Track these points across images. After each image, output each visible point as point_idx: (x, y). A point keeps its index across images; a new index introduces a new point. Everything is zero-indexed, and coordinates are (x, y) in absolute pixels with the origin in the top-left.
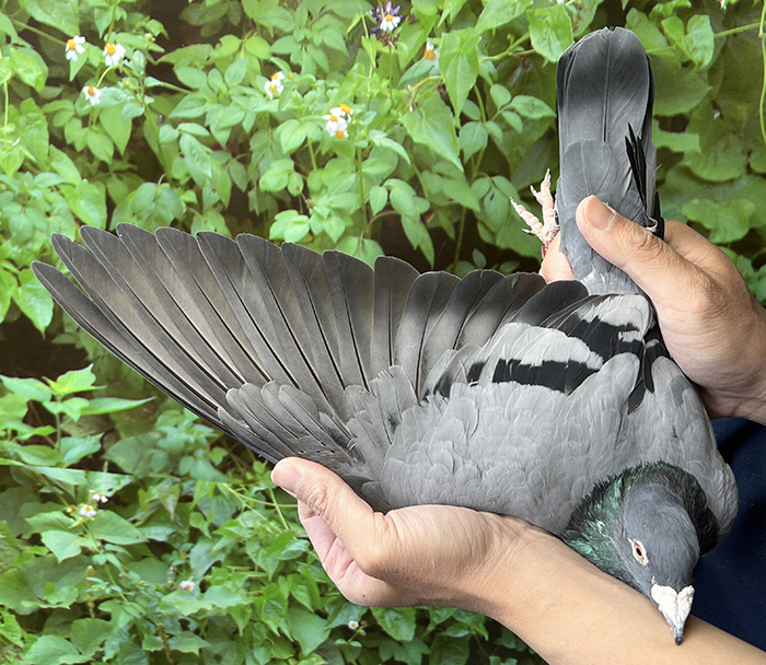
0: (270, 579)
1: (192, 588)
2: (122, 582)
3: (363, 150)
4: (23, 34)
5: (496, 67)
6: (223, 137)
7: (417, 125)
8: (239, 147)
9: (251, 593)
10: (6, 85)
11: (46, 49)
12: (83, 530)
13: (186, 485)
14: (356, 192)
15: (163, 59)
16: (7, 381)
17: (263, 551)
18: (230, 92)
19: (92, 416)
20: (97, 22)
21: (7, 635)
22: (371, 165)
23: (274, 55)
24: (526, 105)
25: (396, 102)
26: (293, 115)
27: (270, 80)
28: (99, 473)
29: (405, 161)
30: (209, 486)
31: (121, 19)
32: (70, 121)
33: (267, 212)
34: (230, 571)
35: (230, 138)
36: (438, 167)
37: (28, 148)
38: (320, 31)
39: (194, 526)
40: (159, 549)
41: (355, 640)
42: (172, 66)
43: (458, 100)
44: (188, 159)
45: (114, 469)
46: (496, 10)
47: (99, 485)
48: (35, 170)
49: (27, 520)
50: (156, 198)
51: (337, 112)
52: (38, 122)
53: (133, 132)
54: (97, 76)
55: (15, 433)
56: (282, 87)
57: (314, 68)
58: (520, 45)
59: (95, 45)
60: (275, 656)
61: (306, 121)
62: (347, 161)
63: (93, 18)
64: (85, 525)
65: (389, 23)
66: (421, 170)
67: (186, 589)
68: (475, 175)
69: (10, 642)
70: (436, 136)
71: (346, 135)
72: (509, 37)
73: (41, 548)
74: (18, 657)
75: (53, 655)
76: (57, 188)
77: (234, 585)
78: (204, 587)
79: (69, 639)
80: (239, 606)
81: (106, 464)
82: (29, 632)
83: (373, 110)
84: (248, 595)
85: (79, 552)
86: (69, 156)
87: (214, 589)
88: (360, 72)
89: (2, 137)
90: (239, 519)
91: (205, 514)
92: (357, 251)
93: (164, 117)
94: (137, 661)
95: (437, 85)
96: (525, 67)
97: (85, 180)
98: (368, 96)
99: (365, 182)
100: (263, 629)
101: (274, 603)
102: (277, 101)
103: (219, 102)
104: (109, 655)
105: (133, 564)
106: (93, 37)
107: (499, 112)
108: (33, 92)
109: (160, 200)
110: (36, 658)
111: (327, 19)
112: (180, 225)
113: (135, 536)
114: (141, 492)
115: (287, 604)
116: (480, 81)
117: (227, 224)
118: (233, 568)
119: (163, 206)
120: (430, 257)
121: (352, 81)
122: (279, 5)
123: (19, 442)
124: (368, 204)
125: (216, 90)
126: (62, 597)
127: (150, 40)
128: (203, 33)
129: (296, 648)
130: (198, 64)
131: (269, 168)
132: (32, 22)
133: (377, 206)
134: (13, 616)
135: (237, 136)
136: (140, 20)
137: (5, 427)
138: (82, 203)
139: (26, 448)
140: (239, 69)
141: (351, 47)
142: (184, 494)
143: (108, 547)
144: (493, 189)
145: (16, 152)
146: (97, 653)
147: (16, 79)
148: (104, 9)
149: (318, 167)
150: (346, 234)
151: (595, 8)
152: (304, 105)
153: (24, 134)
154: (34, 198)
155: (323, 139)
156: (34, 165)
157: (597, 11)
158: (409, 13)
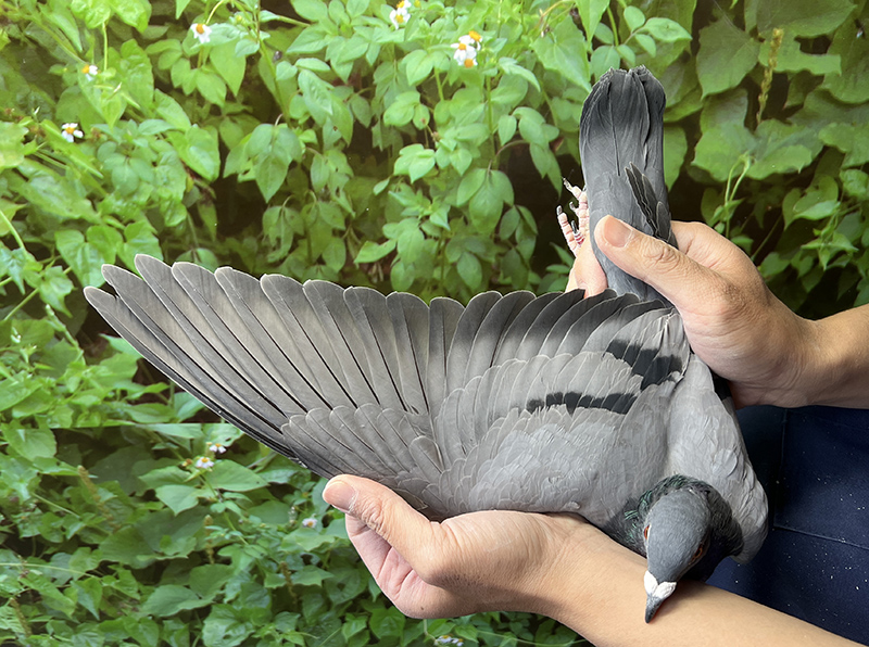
1: (314, 525)
2: (242, 527)
3: (492, 78)
6: (344, 72)
7: (548, 51)
8: (362, 81)
10: (104, 26)
12: (200, 481)
14: (484, 122)
16: (114, 341)
18: (353, 24)
21: (123, 590)
22: (500, 94)
24: (660, 27)
25: (527, 28)
26: (419, 45)
27: (396, 9)
28: (216, 425)
29: (535, 88)
32: (177, 61)
33: (391, 147)
35: (352, 72)
36: (569, 93)
37: (131, 94)
40: (279, 491)
43: (591, 24)
44: (307, 98)
47: (212, 438)
48: (139, 118)
49: (141, 478)
50: (273, 140)
51: (466, 40)
52: (142, 65)
53: (246, 72)
54: (207, 12)
55: (124, 393)
56: (409, 16)
61: (433, 51)
62: (475, 91)
64: (201, 476)
66: (551, 97)
67: (309, 526)
69: (125, 596)
70: (567, 61)
71: (475, 64)
73: (155, 503)
74: (135, 610)
75: (172, 603)
76: (164, 136)
78: (326, 522)
79: (188, 587)
82: (145, 585)
83: (504, 37)
85: (196, 503)
86: (176, 100)
87: (335, 524)
89: (101, 83)
92: (483, 184)
93: (281, 53)
94: (259, 599)
95: (569, 9)
97: (195, 126)
98: (499, 22)
99: (493, 112)
102: (403, 31)
103: (340, 35)
104: (230, 596)
105: (253, 509)
107: (632, 35)
108: (135, 33)
109: (277, 143)
110: (153, 608)
112: (298, 169)
113: (253, 480)
116: (614, 3)
117: (349, 163)
119: (280, 148)
120: (558, 185)
121: (483, 7)
123: (129, 402)
124: (496, 134)
125: (337, 22)
126: (180, 548)
131: (394, 101)
133: (505, 137)
134: (129, 571)
135: (359, 70)
137: (113, 388)
138: (192, 149)
139: (137, 407)
143: (226, 495)
145: (117, 99)
146: (218, 596)
147: (115, 19)
149: (445, 98)
150: (473, 166)
152: (431, 34)
153: (126, 79)
154: (139, 148)
155: (450, 68)
156: (138, 112)
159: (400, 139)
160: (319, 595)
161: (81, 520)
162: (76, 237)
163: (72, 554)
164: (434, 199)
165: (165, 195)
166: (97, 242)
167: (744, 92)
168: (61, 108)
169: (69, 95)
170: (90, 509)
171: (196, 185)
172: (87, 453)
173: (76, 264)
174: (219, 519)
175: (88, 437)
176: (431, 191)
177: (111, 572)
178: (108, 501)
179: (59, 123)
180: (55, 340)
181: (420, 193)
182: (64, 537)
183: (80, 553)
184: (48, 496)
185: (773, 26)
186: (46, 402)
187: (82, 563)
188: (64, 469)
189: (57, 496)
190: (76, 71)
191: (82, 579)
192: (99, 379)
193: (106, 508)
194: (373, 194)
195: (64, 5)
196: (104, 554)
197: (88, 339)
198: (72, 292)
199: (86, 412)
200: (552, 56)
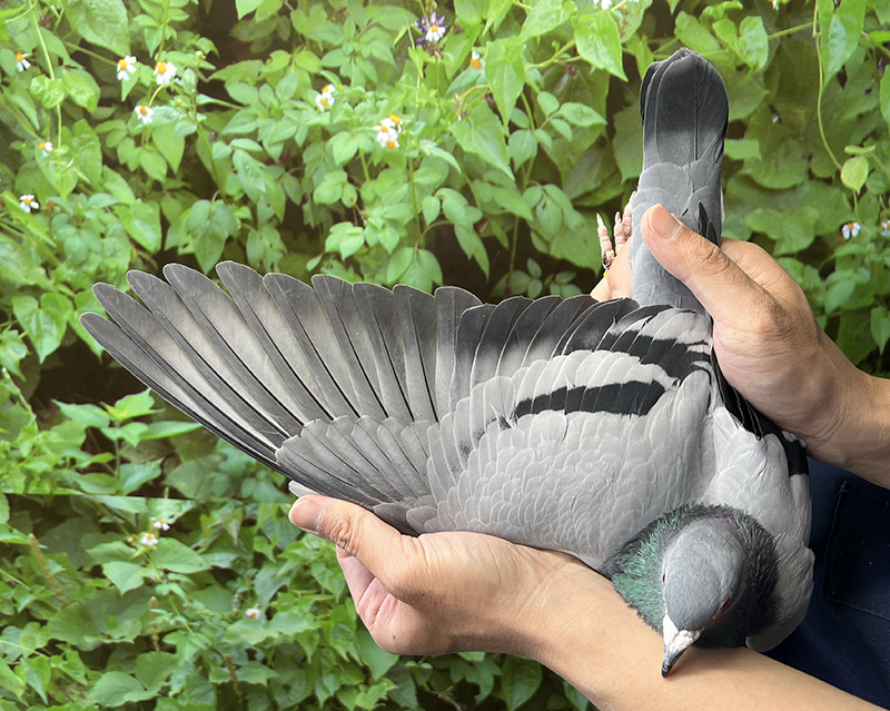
0: (337, 601)
1: (257, 617)
2: (186, 612)
3: (414, 160)
4: (75, 56)
5: (542, 74)
6: (275, 152)
7: (466, 134)
8: (292, 161)
9: (318, 617)
10: (59, 107)
11: (97, 70)
12: (145, 559)
13: (249, 508)
14: (409, 202)
15: (214, 76)
16: (65, 408)
17: (329, 573)
18: (282, 107)
19: (151, 440)
20: (147, 42)
21: (70, 673)
22: (423, 175)
23: (325, 68)
24: (575, 113)
25: (444, 112)
26: (344, 127)
27: (321, 93)
28: (159, 500)
29: (456, 171)
30: (272, 508)
31: (171, 38)
32: (123, 140)
33: (322, 225)
34: (296, 596)
35: (283, 153)
36: (489, 176)
37: (82, 170)
38: (368, 43)
39: (258, 550)
40: (223, 576)
41: (425, 661)
42: (224, 83)
43: (506, 108)
44: (241, 175)
45: (175, 494)
46: (539, 18)
47: (160, 512)
48: (89, 192)
49: (88, 551)
50: (210, 216)
51: (388, 123)
52: (91, 143)
53: (186, 150)
54: (149, 96)
55: (73, 461)
56: (333, 100)
57: (363, 80)
58: (567, 52)
59: (145, 64)
60: (345, 682)
61: (357, 133)
62: (399, 171)
63: (143, 37)
64: (146, 554)
65: (434, 34)
66: (472, 179)
67: (252, 617)
68: (526, 183)
69: (73, 680)
70: (485, 145)
71: (397, 145)
72: (554, 44)
73: (102, 580)
74: (82, 696)
75: (117, 692)
76: (111, 209)
77: (301, 610)
78: (270, 614)
79: (133, 675)
80: (306, 632)
81: (167, 490)
82: (92, 669)
83: (423, 120)
84: (315, 620)
85: (142, 583)
86: (123, 176)
87: (280, 616)
88: (408, 82)
89: (56, 159)
90: (304, 540)
91: (269, 536)
92: (412, 263)
93: (216, 134)
94: (205, 694)
95: (483, 94)
96: (572, 74)
97: (139, 200)
98: (417, 106)
99: (417, 193)
100: (331, 655)
101: (342, 626)
102: (328, 114)
103: (271, 117)
104: (175, 689)
105: (196, 593)
106: (144, 57)
107: (547, 120)
108: (85, 113)
109: (214, 218)
110: (99, 697)
111: (374, 32)
112: (234, 244)
113: (198, 563)
114: (203, 518)
115: (355, 626)
116: (527, 89)
117: (283, 239)
118: (299, 592)
119: (218, 223)
120: (485, 266)
121: (401, 91)
122: (328, 19)
123: (78, 471)
124: (421, 214)
125: (268, 105)
126: (127, 631)
127: (200, 58)
128: (254, 49)
129: (366, 672)
130: (249, 79)
131: (323, 180)
132: (84, 44)
133: (430, 216)
134: (76, 653)
135: (290, 150)
136: (190, 38)
137: (63, 455)
138: (136, 223)
139: (85, 476)
140: (289, 84)
141: (398, 59)
142: (246, 517)
143: (171, 576)
144: (546, 198)
145: (69, 173)
146: (163, 688)
147: (69, 101)
149: (371, 178)
150: (400, 245)
151: (642, 13)
152: (355, 117)
153: (78, 155)
154: (89, 220)
155: (374, 149)
156: (88, 186)
157: (644, 16)
158: (453, 24)
159: (330, 218)
160: (265, 696)
161: (31, 592)
162: (31, 303)
163: (22, 627)
164: (366, 276)
165: (112, 266)
166: (53, 310)
168: (20, 180)
169: (28, 169)
170: (39, 581)
171: (140, 256)
172: (38, 521)
173: (31, 329)
175: (38, 505)
176: (362, 269)
177: (59, 652)
178: (58, 574)
179: (18, 195)
180: (10, 403)
181: (351, 270)
182: (15, 609)
183: (31, 626)
187: (30, 640)
188: (15, 537)
189: (9, 565)
190: (33, 147)
191: (32, 656)
192: (50, 445)
193: (56, 582)
194: (306, 271)
195: (25, 88)
196: (53, 631)
197: (41, 404)
198: (27, 356)
199: (38, 479)
200: (470, 139)
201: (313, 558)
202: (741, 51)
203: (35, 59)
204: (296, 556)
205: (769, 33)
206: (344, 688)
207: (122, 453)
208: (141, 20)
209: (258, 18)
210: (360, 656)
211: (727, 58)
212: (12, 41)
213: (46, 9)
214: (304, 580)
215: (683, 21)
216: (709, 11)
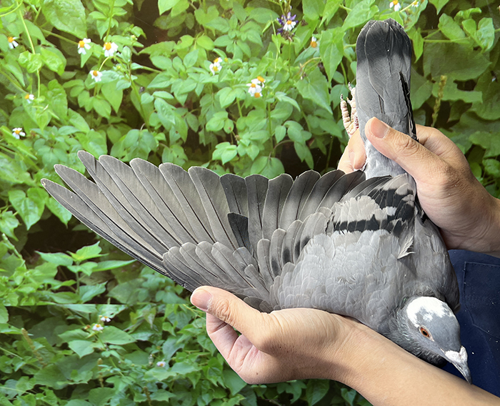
0: (212, 355)
1: (163, 366)
2: (121, 366)
3: (271, 104)
4: (49, 38)
5: (354, 50)
6: (182, 99)
7: (305, 88)
8: (193, 105)
9: (200, 364)
10: (38, 72)
11: (64, 48)
12: (95, 338)
13: (160, 307)
14: (266, 130)
15: (143, 51)
16: (43, 255)
17: (208, 340)
18: (187, 71)
19: (99, 272)
20: (99, 29)
21: (48, 402)
22: (276, 113)
23: (216, 47)
25: (292, 74)
26: (227, 84)
27: (213, 63)
28: (104, 305)
29: (297, 110)
30: (174, 307)
31: (115, 27)
32: (81, 92)
33: (210, 144)
34: (188, 353)
35: (187, 100)
36: (317, 112)
37: (54, 111)
38: (245, 32)
39: (165, 330)
40: (143, 345)
42: (149, 55)
43: (331, 71)
44: (160, 114)
45: (114, 302)
46: (355, 16)
47: (104, 312)
48: (59, 125)
49: (60, 336)
50: (139, 139)
51: (255, 82)
52: (60, 94)
53: (124, 98)
54: (99, 64)
55: (49, 286)
56: (221, 67)
57: (242, 55)
59: (97, 43)
60: (215, 397)
61: (236, 88)
62: (261, 111)
63: (96, 26)
64: (96, 335)
65: (289, 26)
66: (307, 114)
67: (161, 366)
70: (316, 94)
71: (261, 95)
73: (68, 351)
76: (74, 135)
77: (190, 361)
78: (171, 364)
79: (87, 401)
80: (193, 372)
81: (109, 299)
82: (62, 399)
83: (278, 80)
84: (199, 366)
85: (93, 351)
86: (81, 115)
87: (177, 364)
88: (270, 56)
89: (36, 105)
90: (193, 324)
91: (172, 323)
92: (267, 165)
93: (144, 88)
95: (317, 63)
97: (92, 130)
98: (275, 71)
99: (272, 123)
100: (208, 384)
101: (215, 368)
102: (217, 76)
103: (180, 78)
105: (127, 355)
106: (96, 38)
108: (56, 76)
109: (142, 140)
111: (250, 24)
112: (154, 155)
113: (128, 339)
114: (132, 314)
115: (222, 368)
116: (344, 60)
117: (185, 152)
118: (189, 352)
119: (144, 143)
121: (266, 62)
122: (219, 16)
123: (53, 291)
124: (274, 137)
125: (178, 70)
126: (83, 377)
127: (134, 39)
128: (169, 34)
129: (228, 393)
130: (166, 54)
131: (212, 117)
132: (55, 30)
133: (279, 137)
134: (52, 391)
135: (191, 99)
136: (128, 27)
137: (43, 283)
138: (91, 144)
139: (57, 294)
140: (192, 57)
141: (265, 41)
142: (158, 312)
143: (111, 347)
145: (46, 114)
147: (45, 68)
148: (103, 20)
149: (243, 116)
150: (260, 155)
151: (419, 13)
152: (235, 78)
153: (51, 102)
154: (59, 142)
155: (246, 98)
156: (58, 121)
157: (420, 16)
158: (301, 20)
159: (216, 139)
161: (23, 360)
162: (21, 194)
163: (17, 380)
164: (236, 173)
166: (33, 197)
167: (424, 112)
168: (12, 119)
169: (17, 112)
170: (28, 354)
172: (27, 320)
173: (21, 210)
174: (106, 360)
175: (27, 312)
176: (235, 170)
177: (41, 391)
178: (40, 349)
179: (11, 128)
180: (8, 254)
181: (228, 170)
182: (13, 370)
183: (23, 379)
184: (3, 346)
185: (440, 74)
186: (3, 291)
187: (24, 386)
188: (13, 330)
189: (9, 346)
190: (21, 98)
191: (24, 395)
192: (34, 277)
193: (39, 354)
195: (15, 59)
196: (37, 380)
197: (28, 254)
198: (19, 226)
199: (27, 297)
200: (307, 91)
201: (199, 333)
202: (478, 38)
203: (22, 41)
204: (188, 332)
205: (495, 28)
206: (214, 400)
207: (80, 280)
208: (95, 15)
209: (173, 14)
210: (224, 384)
211: (468, 43)
212: (5, 28)
213: (28, 8)
214: (193, 345)
215: (444, 20)
216: (460, 13)
